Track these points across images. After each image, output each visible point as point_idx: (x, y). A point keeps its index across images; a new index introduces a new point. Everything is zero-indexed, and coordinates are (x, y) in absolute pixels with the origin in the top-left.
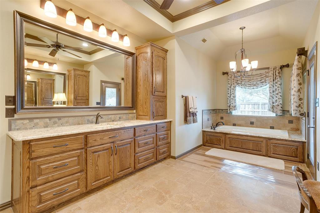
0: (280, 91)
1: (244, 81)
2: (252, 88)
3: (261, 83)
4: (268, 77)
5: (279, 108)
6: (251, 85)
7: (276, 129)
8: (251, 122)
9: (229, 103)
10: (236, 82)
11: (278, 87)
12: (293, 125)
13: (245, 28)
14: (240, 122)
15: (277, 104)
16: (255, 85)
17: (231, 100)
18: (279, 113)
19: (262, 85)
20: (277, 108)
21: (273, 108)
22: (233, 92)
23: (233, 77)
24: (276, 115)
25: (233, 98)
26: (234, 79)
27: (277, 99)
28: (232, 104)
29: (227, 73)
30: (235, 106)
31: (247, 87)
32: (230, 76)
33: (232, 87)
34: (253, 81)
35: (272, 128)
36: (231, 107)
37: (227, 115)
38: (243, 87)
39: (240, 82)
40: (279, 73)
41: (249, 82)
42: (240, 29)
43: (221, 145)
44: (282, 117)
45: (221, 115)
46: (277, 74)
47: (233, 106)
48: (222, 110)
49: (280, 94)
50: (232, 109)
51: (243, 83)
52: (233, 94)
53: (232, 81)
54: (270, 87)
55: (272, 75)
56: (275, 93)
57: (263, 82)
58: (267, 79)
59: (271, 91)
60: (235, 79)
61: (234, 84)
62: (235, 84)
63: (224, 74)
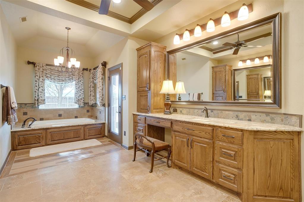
0: (83, 88)
1: (54, 75)
2: (61, 83)
3: (69, 79)
4: (74, 75)
5: (82, 101)
6: (60, 80)
7: (79, 118)
8: (59, 114)
9: (37, 96)
10: (45, 75)
11: (81, 85)
12: (89, 114)
13: (70, 29)
14: (47, 116)
15: (80, 98)
16: (63, 81)
17: (40, 94)
18: (82, 105)
19: (69, 81)
20: (80, 101)
21: (78, 101)
22: (42, 85)
23: (41, 70)
24: (79, 107)
25: (42, 91)
26: (43, 72)
27: (81, 94)
28: (41, 97)
29: (34, 64)
30: (44, 100)
31: (57, 82)
32: (38, 67)
33: (41, 80)
34: (62, 76)
35: (76, 117)
36: (39, 101)
37: (33, 109)
38: (52, 81)
39: (49, 76)
40: (82, 74)
41: (58, 77)
42: (66, 28)
43: (40, 143)
44: (82, 108)
45: (25, 110)
46: (81, 74)
47: (42, 100)
48: (26, 104)
49: (83, 90)
50: (41, 103)
51: (52, 77)
52: (42, 87)
53: (41, 73)
54: (76, 84)
55: (78, 75)
56: (79, 89)
57: (70, 79)
58: (73, 77)
59: (77, 87)
60: (45, 71)
61: (43, 77)
62: (45, 77)
63: (29, 63)
